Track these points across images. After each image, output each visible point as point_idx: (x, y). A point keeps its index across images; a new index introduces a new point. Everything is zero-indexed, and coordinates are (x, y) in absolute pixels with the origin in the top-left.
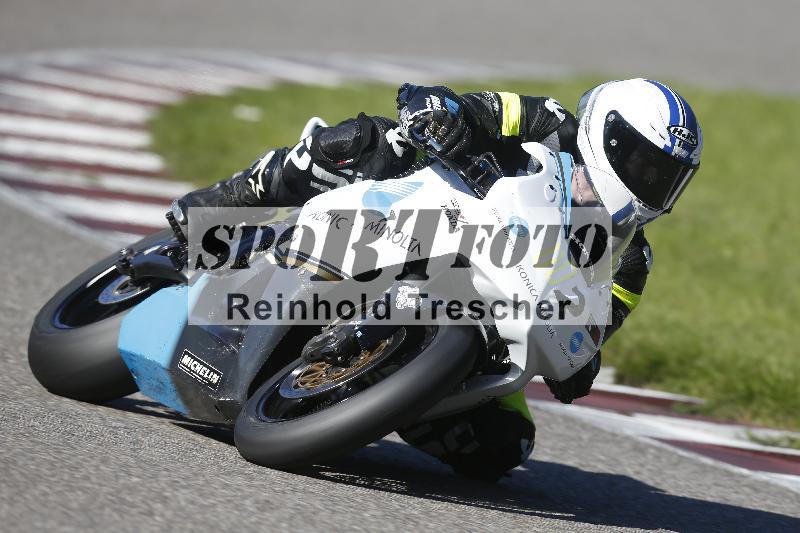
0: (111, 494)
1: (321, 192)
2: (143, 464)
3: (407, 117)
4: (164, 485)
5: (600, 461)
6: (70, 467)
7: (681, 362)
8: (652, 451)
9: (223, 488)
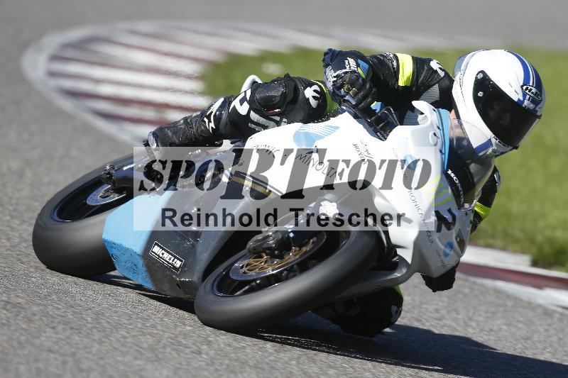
0: (171, 338)
1: (258, 131)
3: (331, 75)
5: (519, 321)
6: (142, 318)
8: (557, 315)
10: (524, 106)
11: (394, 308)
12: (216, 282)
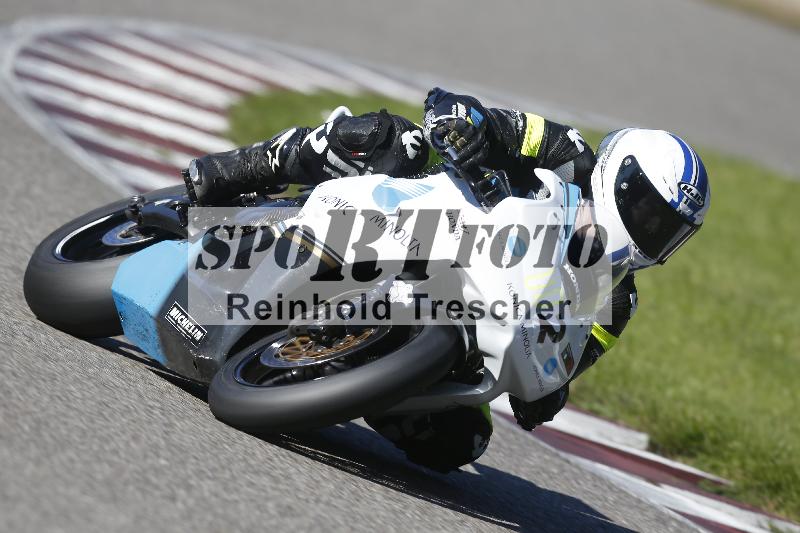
0: (137, 472)
2: (173, 448)
4: (190, 473)
6: (101, 439)
7: (715, 442)
8: (674, 524)
9: (248, 486)
10: (678, 210)
11: (478, 439)
12: (241, 367)
